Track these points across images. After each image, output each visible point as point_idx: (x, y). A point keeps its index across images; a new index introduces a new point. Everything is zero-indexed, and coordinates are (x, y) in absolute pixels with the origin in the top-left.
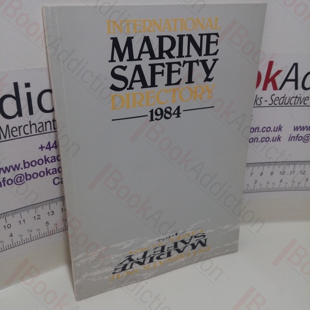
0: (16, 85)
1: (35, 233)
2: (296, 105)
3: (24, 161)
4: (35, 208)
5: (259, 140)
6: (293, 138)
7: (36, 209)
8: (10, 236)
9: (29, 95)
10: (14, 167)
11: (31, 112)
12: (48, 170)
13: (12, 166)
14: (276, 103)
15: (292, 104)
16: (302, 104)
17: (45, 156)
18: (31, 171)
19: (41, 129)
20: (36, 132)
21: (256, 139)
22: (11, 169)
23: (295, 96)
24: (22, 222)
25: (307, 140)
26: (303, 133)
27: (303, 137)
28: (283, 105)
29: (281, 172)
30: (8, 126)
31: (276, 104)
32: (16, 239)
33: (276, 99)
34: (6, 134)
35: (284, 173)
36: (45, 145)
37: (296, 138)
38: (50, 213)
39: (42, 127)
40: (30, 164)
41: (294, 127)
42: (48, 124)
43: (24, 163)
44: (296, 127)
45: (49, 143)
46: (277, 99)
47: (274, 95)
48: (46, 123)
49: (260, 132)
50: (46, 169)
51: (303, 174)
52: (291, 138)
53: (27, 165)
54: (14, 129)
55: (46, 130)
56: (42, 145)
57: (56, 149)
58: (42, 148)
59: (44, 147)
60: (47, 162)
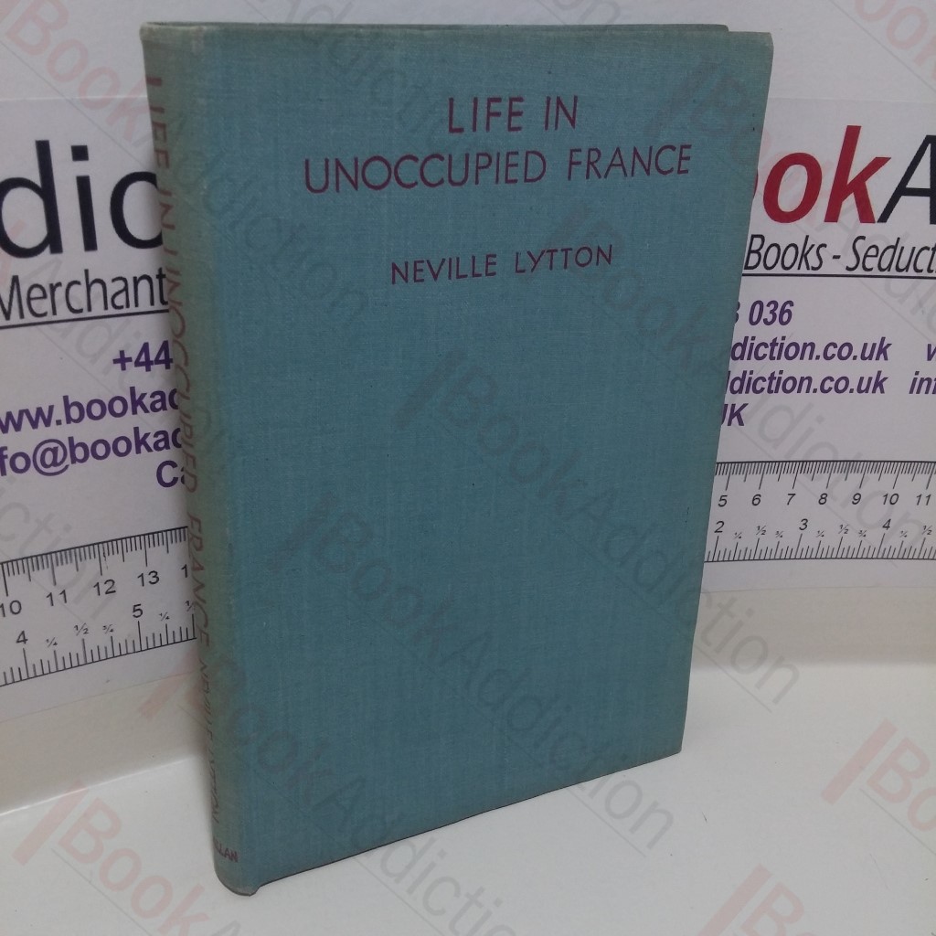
0: (43, 149)
1: (97, 640)
3: (66, 398)
4: (97, 556)
5: (816, 384)
6: (925, 383)
7: (102, 558)
8: (18, 642)
9: (84, 184)
10: (33, 414)
11: (90, 243)
12: (141, 436)
13: (27, 412)
14: (868, 266)
15: (921, 271)
17: (132, 390)
18: (86, 432)
19: (120, 300)
20: (106, 308)
21: (806, 382)
22: (25, 420)
23: (932, 246)
24: (58, 598)
28: (893, 272)
29: (886, 495)
30: (15, 280)
31: (871, 270)
32: (38, 652)
33: (869, 254)
34: (10, 304)
35: (895, 497)
36: (133, 353)
38: (148, 578)
39: (123, 294)
40: (86, 411)
41: (929, 346)
42: (144, 285)
43: (67, 406)
44: (933, 349)
45: (145, 348)
46: (873, 252)
47: (863, 238)
48: (136, 281)
49: (818, 357)
50: (136, 430)
52: (917, 385)
53: (75, 413)
54: (36, 293)
55: (137, 305)
56: (122, 353)
57: (168, 367)
58: (122, 360)
59: (130, 360)
60: (139, 409)
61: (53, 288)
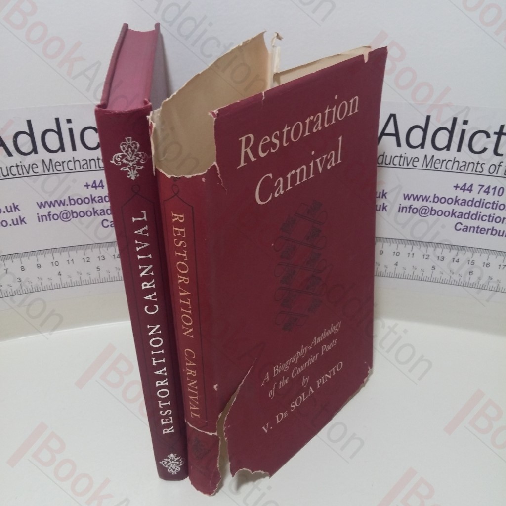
0: (57, 120)
1: (85, 277)
2: (401, 166)
3: (69, 197)
4: (83, 249)
6: (405, 209)
7: (85, 250)
8: (58, 275)
9: (71, 130)
10: (59, 202)
11: (74, 149)
12: (95, 210)
13: (57, 201)
15: (396, 165)
16: (411, 166)
17: (91, 195)
18: (77, 208)
19: (85, 166)
20: (81, 169)
22: (56, 203)
23: (399, 155)
25: (425, 214)
26: (417, 204)
27: (419, 210)
28: (384, 164)
29: (394, 252)
30: (50, 160)
32: (65, 279)
34: (50, 167)
35: (398, 253)
36: (91, 183)
37: (408, 209)
38: (101, 258)
40: (76, 202)
41: (404, 194)
42: (93, 161)
43: (70, 200)
44: (406, 196)
45: (95, 182)
48: (90, 161)
50: (93, 208)
51: (426, 259)
52: (401, 209)
53: (72, 202)
54: (58, 164)
55: (91, 168)
56: (87, 183)
57: (103, 188)
58: (87, 186)
59: (89, 185)
60: (94, 202)
61: (63, 162)
